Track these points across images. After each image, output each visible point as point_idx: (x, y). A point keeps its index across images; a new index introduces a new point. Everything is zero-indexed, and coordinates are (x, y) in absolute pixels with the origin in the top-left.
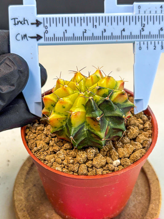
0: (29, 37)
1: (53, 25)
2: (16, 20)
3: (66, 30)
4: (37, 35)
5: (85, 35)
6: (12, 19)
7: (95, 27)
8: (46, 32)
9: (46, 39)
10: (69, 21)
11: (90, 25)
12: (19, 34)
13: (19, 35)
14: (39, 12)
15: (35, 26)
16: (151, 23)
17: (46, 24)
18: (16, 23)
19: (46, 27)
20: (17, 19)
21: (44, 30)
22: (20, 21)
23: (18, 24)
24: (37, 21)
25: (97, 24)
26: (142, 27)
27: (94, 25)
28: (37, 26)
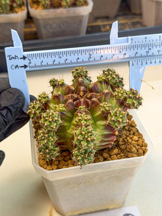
0: (19, 67)
1: (34, 58)
2: (11, 57)
3: (42, 61)
4: (24, 65)
5: (55, 63)
6: (8, 56)
7: (60, 58)
8: (30, 63)
9: (30, 67)
10: (43, 55)
11: (57, 56)
13: (13, 66)
14: (24, 51)
15: (23, 59)
16: (95, 53)
17: (29, 58)
18: (11, 58)
19: (30, 60)
21: (29, 62)
22: (13, 57)
25: (61, 56)
26: (90, 56)
27: (60, 57)
28: (24, 59)
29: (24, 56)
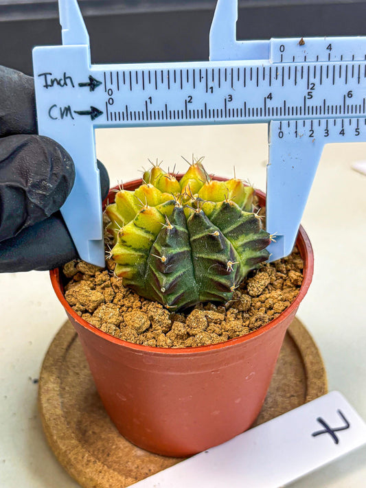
0: (75, 112)
1: (125, 88)
2: (49, 78)
3: (150, 98)
4: (91, 107)
5: (190, 107)
6: (40, 75)
7: (209, 90)
8: (111, 102)
9: (111, 116)
10: (156, 77)
11: (201, 86)
12: (55, 106)
13: (55, 108)
14: (94, 61)
15: (87, 88)
16: (327, 81)
17: (109, 86)
18: (49, 83)
19: (110, 92)
20: (51, 74)
21: (106, 97)
22: (56, 79)
23: (52, 85)
24: (91, 79)
25: (215, 84)
26: (309, 90)
27: (209, 86)
28: (92, 89)
29: (94, 77)
